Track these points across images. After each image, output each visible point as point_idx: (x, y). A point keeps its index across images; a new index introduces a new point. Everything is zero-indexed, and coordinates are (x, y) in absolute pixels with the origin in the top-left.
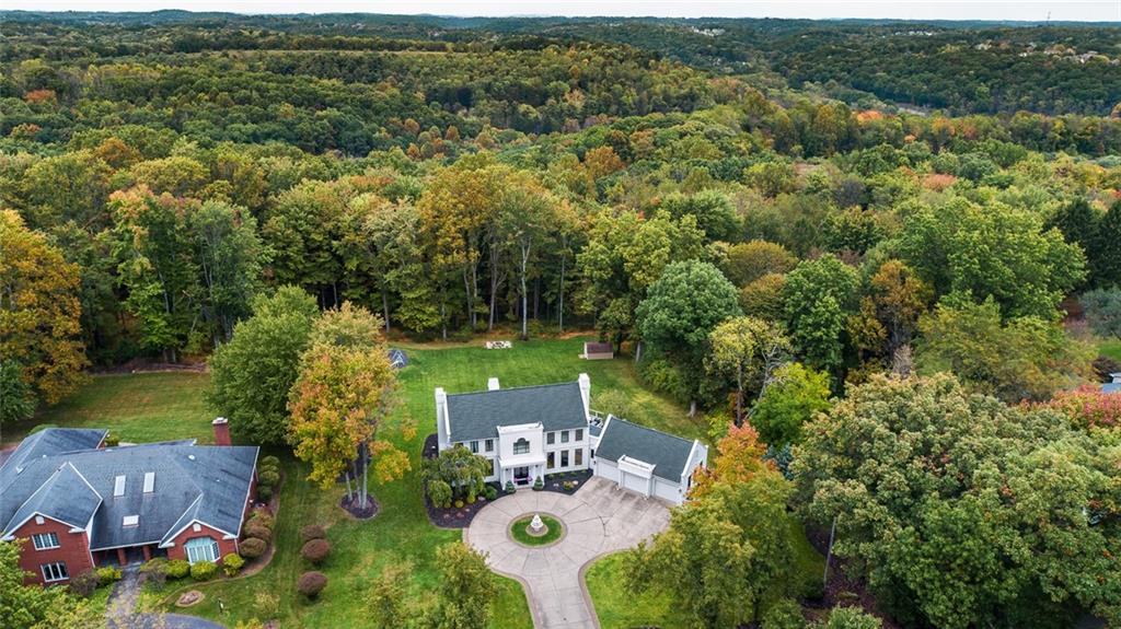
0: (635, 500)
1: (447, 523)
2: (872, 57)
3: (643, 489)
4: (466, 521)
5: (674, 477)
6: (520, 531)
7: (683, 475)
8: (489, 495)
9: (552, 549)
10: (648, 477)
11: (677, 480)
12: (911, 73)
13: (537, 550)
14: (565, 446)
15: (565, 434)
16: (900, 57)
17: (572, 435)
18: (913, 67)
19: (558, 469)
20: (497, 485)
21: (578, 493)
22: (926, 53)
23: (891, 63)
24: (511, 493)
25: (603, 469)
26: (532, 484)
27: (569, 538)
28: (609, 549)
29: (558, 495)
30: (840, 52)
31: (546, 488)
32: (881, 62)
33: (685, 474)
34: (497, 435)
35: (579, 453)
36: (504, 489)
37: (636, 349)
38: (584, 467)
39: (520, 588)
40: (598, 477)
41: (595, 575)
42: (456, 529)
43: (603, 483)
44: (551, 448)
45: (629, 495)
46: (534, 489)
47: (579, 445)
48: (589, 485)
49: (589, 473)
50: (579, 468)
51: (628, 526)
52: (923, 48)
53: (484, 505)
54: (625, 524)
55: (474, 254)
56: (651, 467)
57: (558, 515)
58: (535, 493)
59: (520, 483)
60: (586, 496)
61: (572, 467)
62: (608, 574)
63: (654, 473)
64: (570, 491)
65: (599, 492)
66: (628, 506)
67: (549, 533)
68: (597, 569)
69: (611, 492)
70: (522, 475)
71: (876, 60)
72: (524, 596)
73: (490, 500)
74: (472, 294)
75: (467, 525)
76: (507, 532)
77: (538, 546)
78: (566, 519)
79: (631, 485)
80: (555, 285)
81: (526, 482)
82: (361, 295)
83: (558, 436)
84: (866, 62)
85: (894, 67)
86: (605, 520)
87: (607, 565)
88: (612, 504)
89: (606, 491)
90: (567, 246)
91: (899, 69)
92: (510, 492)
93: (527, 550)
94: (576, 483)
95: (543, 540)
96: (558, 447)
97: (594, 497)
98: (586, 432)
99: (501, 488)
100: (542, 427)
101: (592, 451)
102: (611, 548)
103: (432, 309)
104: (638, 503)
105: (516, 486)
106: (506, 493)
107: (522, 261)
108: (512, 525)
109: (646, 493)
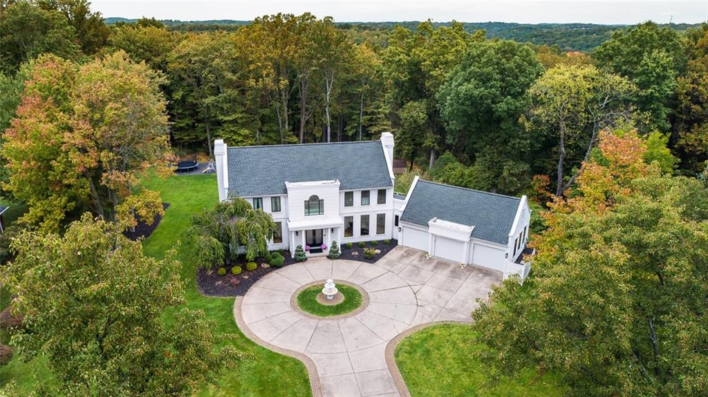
0: (450, 269)
1: (218, 291)
2: (561, 38)
3: (459, 256)
4: (242, 288)
5: (500, 237)
6: (309, 300)
7: (511, 234)
8: (273, 261)
9: (348, 321)
10: (467, 238)
11: (504, 241)
12: (588, 47)
13: (330, 321)
14: (365, 210)
15: (365, 194)
16: (581, 37)
17: (374, 196)
18: (589, 44)
19: (357, 237)
20: (286, 253)
21: (381, 262)
22: (597, 35)
23: (575, 41)
24: (301, 261)
25: (409, 237)
26: (326, 252)
27: (372, 307)
28: (425, 321)
29: (357, 264)
30: (540, 36)
31: (342, 257)
32: (568, 41)
33: (514, 233)
34: (285, 191)
35: (381, 219)
36: (293, 256)
37: (429, 158)
38: (386, 237)
39: (302, 371)
40: (402, 247)
41: (410, 353)
42: (228, 298)
43: (410, 252)
44: (349, 211)
45: (441, 264)
46: (329, 257)
47: (381, 209)
48: (393, 254)
49: (393, 243)
50: (381, 237)
51: (446, 295)
52: (595, 33)
53: (267, 273)
54: (441, 292)
55: (284, 82)
56: (469, 229)
57: (357, 283)
58: (330, 261)
59: (312, 251)
60: (391, 263)
61: (373, 236)
62: (428, 352)
63: (473, 235)
64: (372, 259)
65: (406, 261)
66: (443, 275)
67: (345, 302)
68: (411, 345)
69: (420, 261)
70: (315, 241)
71: (565, 40)
72: (306, 381)
73: (276, 267)
74: (284, 127)
75: (243, 293)
76: (292, 301)
77: (331, 316)
78: (367, 288)
79: (444, 252)
80: (355, 119)
81: (320, 251)
82: (187, 124)
83: (357, 197)
84: (557, 41)
85: (577, 43)
86: (416, 288)
87: (425, 340)
88: (423, 273)
89: (414, 259)
90: (365, 84)
91: (580, 44)
92: (300, 259)
93: (314, 321)
94: (378, 251)
95: (338, 310)
96: (357, 210)
97: (400, 265)
98: (390, 194)
99: (290, 255)
100: (338, 183)
101: (397, 217)
102: (427, 320)
103: (246, 132)
104: (453, 272)
105: (308, 254)
106: (296, 261)
107: (326, 93)
108: (299, 293)
109: (464, 261)
